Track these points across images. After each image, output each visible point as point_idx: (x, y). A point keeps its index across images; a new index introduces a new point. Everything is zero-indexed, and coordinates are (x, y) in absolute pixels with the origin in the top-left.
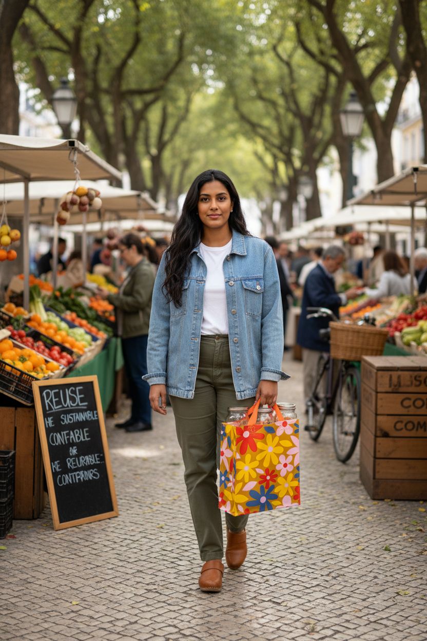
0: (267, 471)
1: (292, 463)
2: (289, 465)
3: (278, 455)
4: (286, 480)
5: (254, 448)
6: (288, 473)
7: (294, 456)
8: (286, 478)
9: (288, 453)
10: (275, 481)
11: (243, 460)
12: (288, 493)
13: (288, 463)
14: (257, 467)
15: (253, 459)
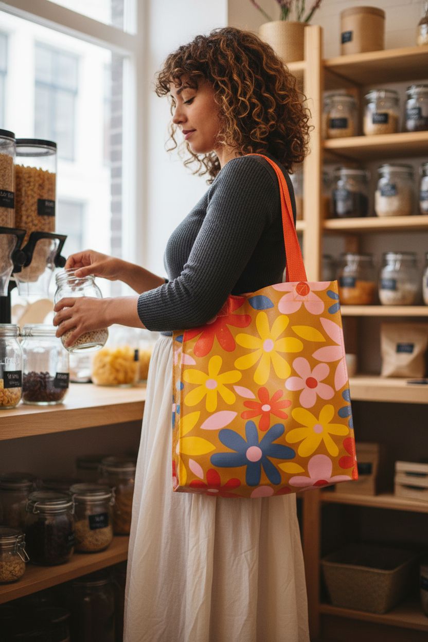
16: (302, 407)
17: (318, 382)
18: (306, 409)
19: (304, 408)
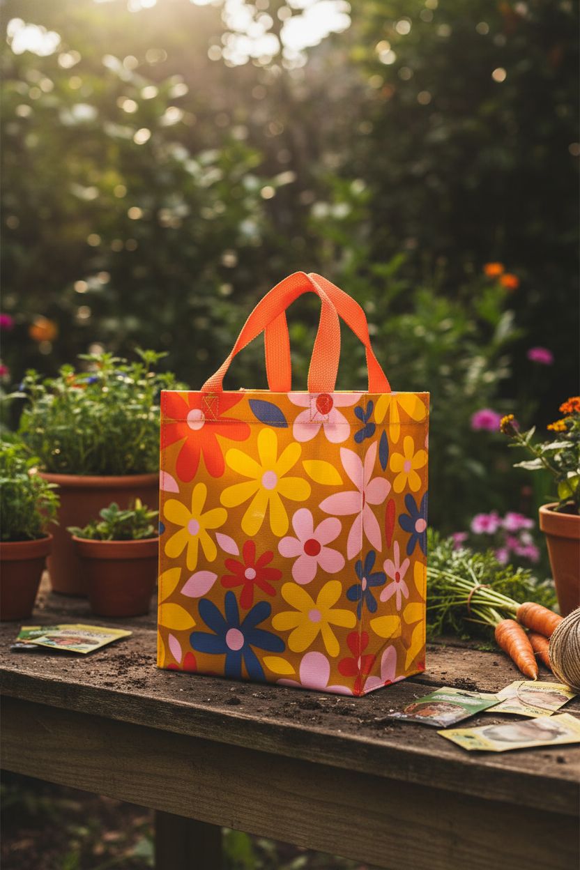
0: (248, 547)
1: (339, 544)
2: (324, 552)
3: (291, 507)
4: (314, 597)
5: (216, 468)
6: (323, 577)
7: (347, 521)
8: (313, 589)
9: (324, 506)
10: (273, 592)
11: (184, 498)
12: (318, 645)
13: (322, 543)
14: (221, 530)
15: (212, 502)
16: (295, 582)
17: (322, 545)
18: (301, 586)
19: (298, 584)
